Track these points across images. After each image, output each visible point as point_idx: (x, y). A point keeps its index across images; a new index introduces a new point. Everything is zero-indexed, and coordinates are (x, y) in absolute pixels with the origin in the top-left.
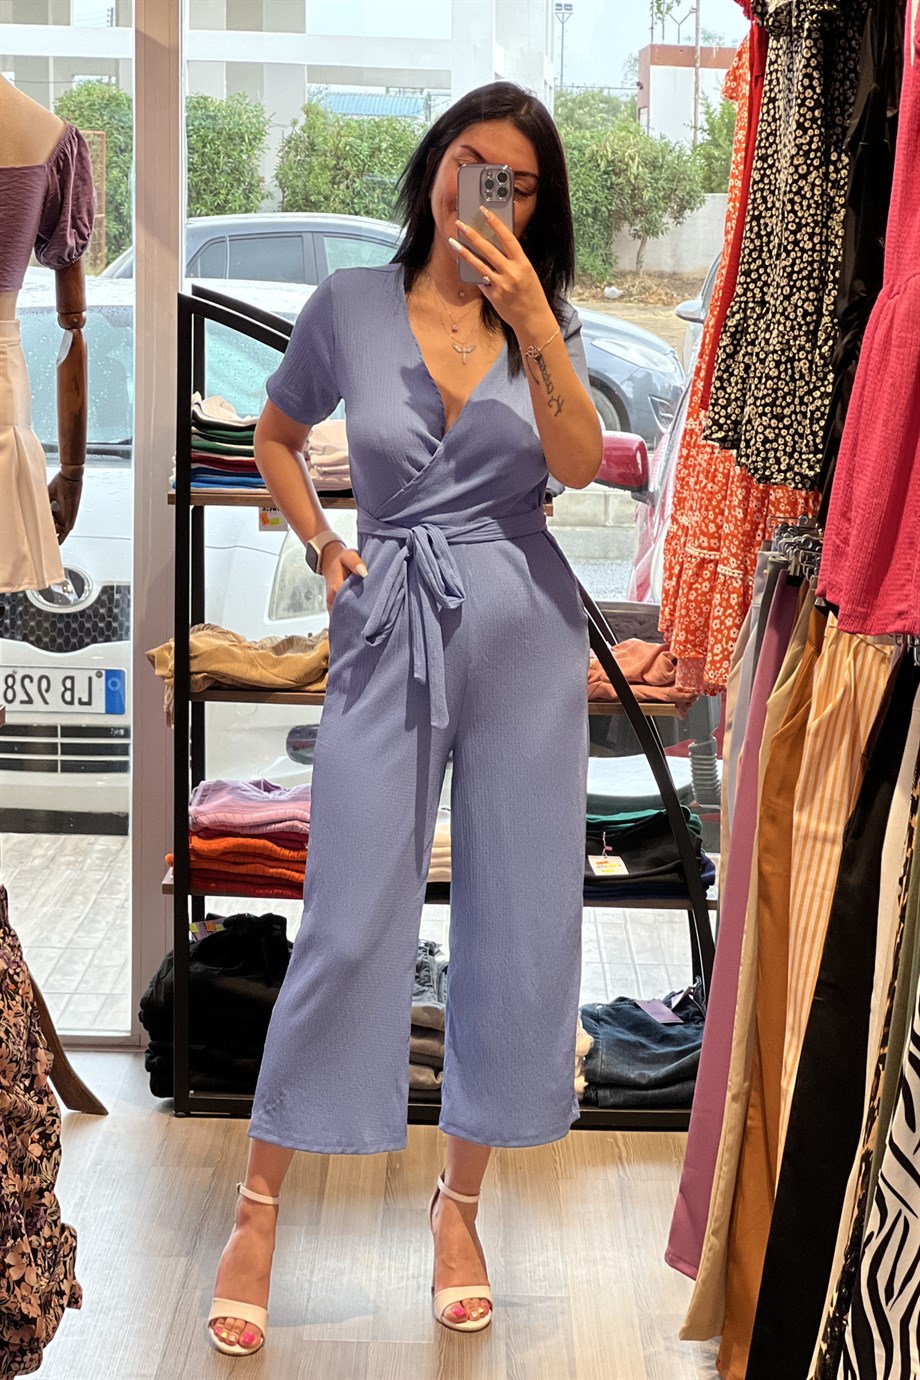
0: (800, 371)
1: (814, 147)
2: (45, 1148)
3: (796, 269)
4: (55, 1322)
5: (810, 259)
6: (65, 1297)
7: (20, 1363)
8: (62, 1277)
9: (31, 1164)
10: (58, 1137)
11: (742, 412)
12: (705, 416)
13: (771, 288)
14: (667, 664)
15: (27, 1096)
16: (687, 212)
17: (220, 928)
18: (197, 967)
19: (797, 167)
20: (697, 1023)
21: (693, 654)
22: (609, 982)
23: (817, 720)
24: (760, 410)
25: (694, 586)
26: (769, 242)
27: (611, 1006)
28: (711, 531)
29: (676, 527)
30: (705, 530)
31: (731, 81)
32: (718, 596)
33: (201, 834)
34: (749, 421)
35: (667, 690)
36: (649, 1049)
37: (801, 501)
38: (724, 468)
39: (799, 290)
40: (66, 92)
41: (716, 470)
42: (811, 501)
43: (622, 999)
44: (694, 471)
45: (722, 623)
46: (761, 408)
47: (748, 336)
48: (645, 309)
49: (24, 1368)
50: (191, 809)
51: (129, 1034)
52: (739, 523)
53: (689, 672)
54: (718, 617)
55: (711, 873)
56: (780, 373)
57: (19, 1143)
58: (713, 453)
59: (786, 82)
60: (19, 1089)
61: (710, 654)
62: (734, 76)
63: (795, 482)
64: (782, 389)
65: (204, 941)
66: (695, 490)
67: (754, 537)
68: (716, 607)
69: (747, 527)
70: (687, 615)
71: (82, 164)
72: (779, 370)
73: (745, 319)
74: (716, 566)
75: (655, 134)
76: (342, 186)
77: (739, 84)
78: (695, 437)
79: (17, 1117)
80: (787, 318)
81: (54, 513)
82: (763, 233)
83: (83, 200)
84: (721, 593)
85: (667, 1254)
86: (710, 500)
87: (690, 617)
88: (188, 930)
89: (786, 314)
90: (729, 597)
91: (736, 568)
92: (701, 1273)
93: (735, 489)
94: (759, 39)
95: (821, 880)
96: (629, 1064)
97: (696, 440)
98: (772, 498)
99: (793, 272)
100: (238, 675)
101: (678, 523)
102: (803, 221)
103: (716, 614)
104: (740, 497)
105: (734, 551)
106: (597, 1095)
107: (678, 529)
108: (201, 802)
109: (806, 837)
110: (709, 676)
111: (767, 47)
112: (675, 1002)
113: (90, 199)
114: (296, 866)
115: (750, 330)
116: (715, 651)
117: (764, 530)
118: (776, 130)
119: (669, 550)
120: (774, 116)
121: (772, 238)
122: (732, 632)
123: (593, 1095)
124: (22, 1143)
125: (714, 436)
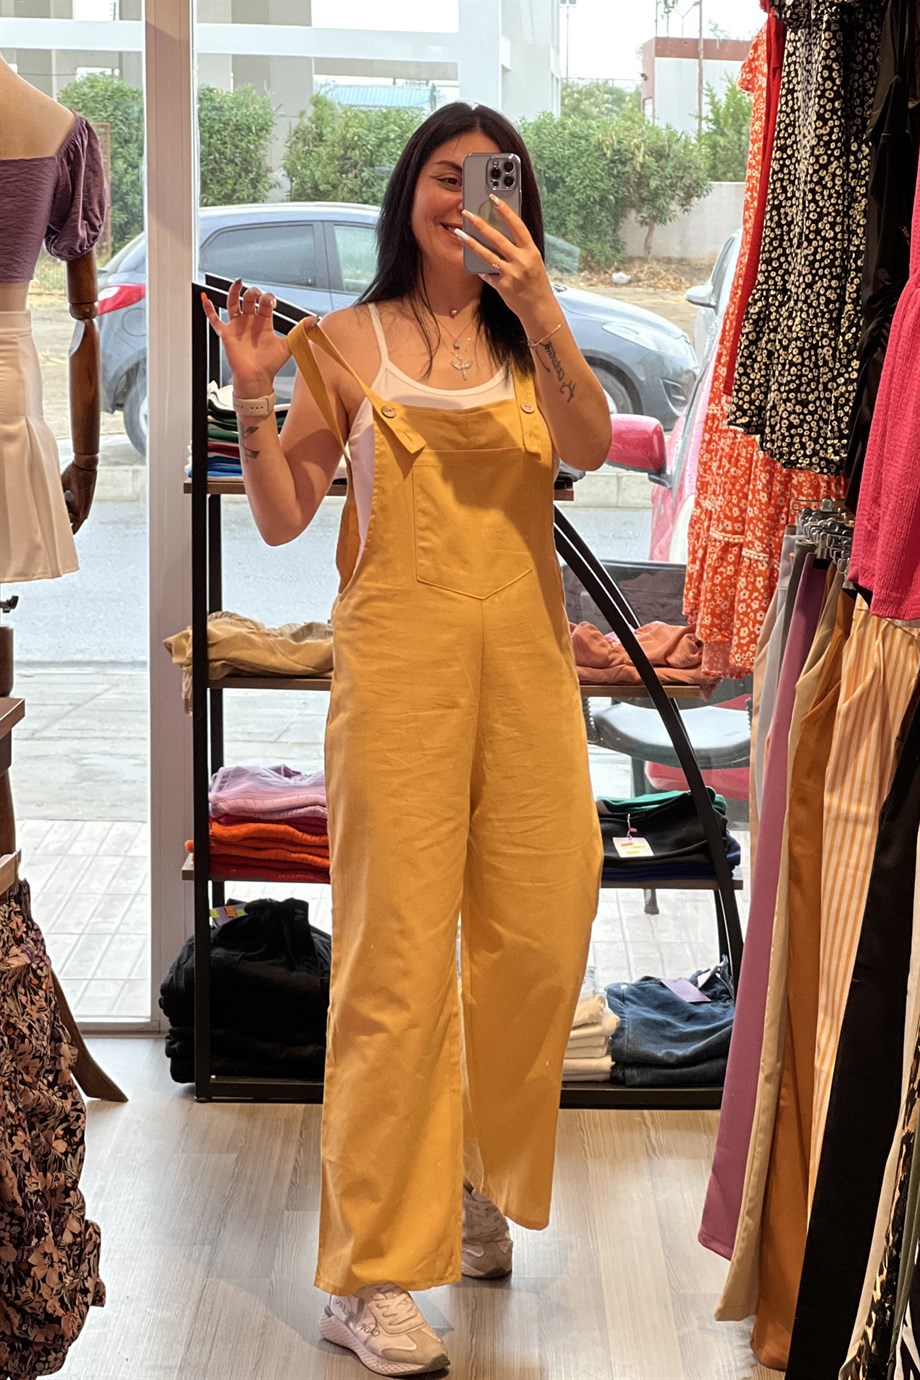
0: (824, 358)
1: (834, 137)
2: (69, 1144)
3: (818, 257)
4: (80, 1321)
5: (832, 248)
6: (89, 1295)
7: (44, 1363)
8: (86, 1274)
9: (55, 1161)
10: (83, 1132)
11: (766, 397)
12: (727, 402)
13: (792, 276)
14: (691, 646)
15: (51, 1091)
16: (695, 200)
17: (241, 913)
18: (218, 953)
19: (817, 157)
20: (725, 1001)
21: (719, 637)
22: (631, 960)
23: (847, 702)
24: (784, 395)
25: (719, 570)
26: (790, 231)
27: (636, 985)
28: (735, 515)
29: (699, 511)
30: (729, 514)
31: (747, 73)
32: (743, 580)
33: (222, 820)
34: (774, 407)
35: (692, 672)
36: (675, 1027)
37: (823, 484)
38: (747, 453)
39: (821, 278)
40: (70, 84)
41: (739, 454)
42: (833, 485)
43: (647, 979)
44: (716, 455)
45: (748, 606)
46: (785, 394)
47: (770, 323)
48: (654, 294)
49: (49, 1368)
50: (211, 795)
51: (148, 1020)
52: (763, 507)
53: (715, 656)
54: (744, 601)
55: (737, 853)
56: (804, 360)
57: (43, 1140)
58: (736, 438)
59: (805, 73)
60: (43, 1084)
61: (736, 638)
62: (751, 68)
63: (821, 468)
64: (807, 376)
65: (225, 927)
66: (718, 474)
67: (778, 521)
68: (741, 590)
69: (771, 510)
70: (713, 598)
71: (92, 156)
72: (802, 356)
73: (768, 306)
74: (741, 550)
75: (661, 124)
76: (350, 175)
77: (755, 76)
78: (716, 422)
79: (40, 1113)
80: (810, 306)
81: (67, 503)
82: (783, 222)
83: (94, 192)
84: (747, 576)
85: (700, 1235)
86: (733, 485)
87: (715, 601)
88: (208, 915)
89: (809, 301)
90: (755, 580)
91: (761, 552)
92: (736, 1253)
93: (759, 473)
94: (776, 32)
95: (853, 861)
96: (656, 1043)
97: (718, 425)
98: (795, 482)
99: (815, 260)
100: (258, 662)
101: (701, 507)
102: (825, 211)
103: (742, 598)
104: (764, 481)
105: (759, 534)
106: (623, 1074)
107: (701, 513)
108: (220, 788)
109: (837, 819)
110: (736, 659)
111: (785, 39)
112: (702, 980)
113: (101, 190)
114: (318, 851)
115: (772, 317)
116: (742, 634)
117: (788, 514)
118: (794, 121)
119: (692, 534)
120: (792, 107)
121: (792, 227)
122: (758, 615)
123: (620, 1075)
124: (46, 1140)
125: (738, 422)
